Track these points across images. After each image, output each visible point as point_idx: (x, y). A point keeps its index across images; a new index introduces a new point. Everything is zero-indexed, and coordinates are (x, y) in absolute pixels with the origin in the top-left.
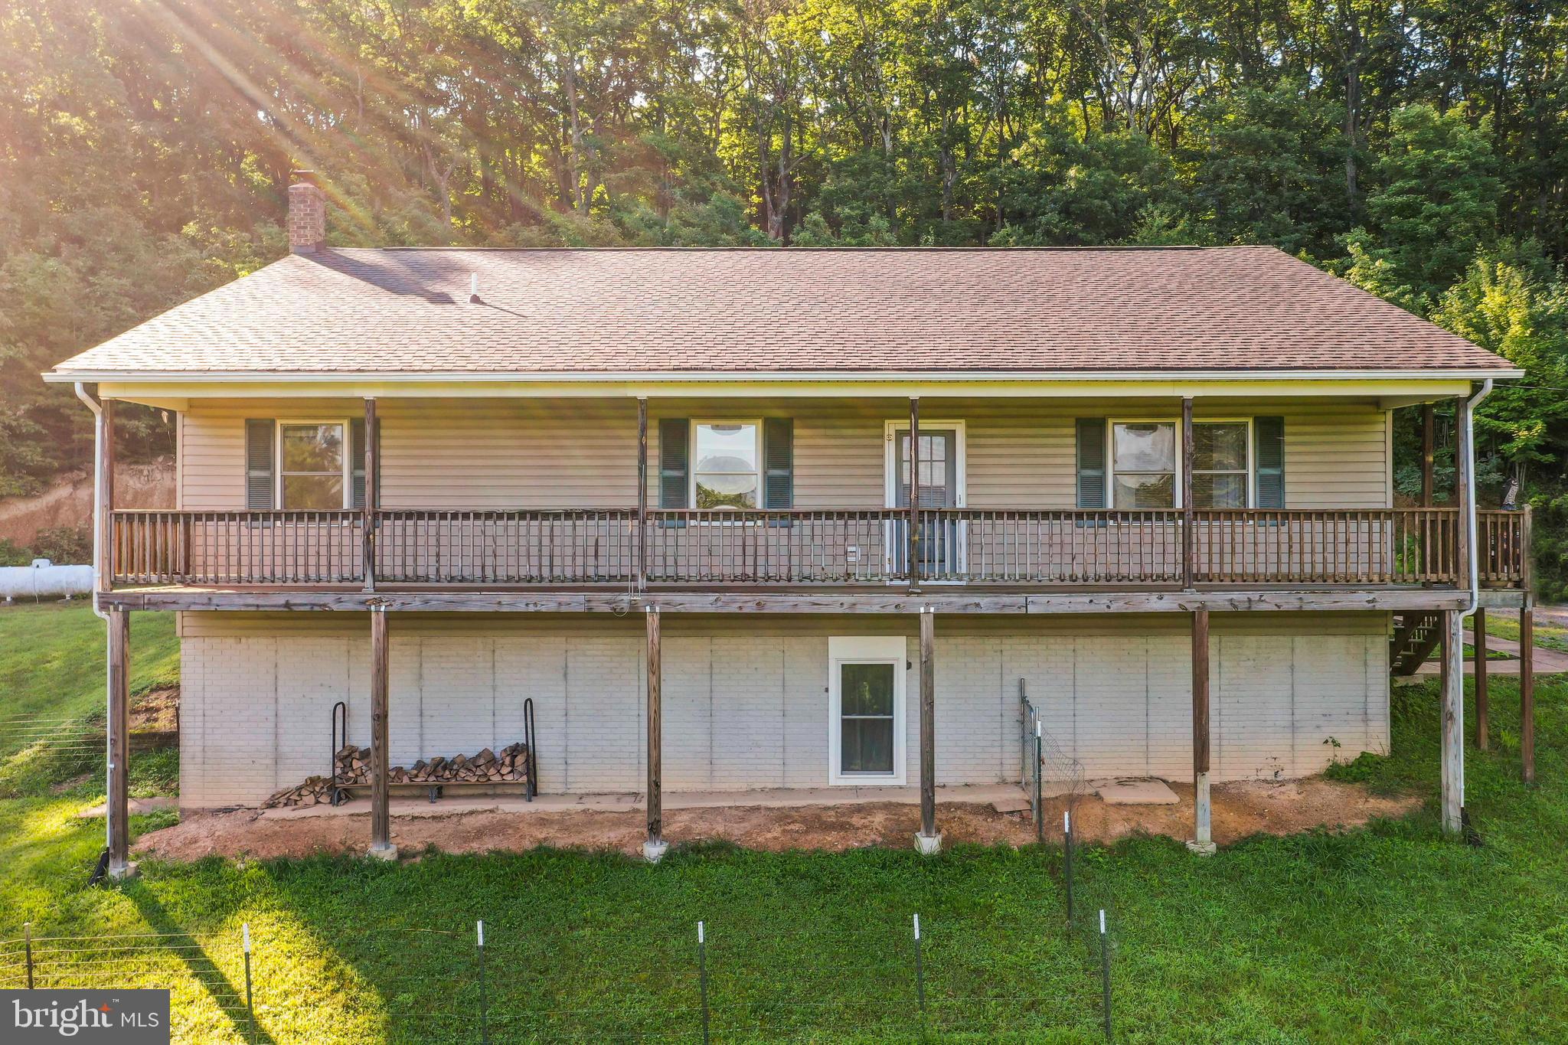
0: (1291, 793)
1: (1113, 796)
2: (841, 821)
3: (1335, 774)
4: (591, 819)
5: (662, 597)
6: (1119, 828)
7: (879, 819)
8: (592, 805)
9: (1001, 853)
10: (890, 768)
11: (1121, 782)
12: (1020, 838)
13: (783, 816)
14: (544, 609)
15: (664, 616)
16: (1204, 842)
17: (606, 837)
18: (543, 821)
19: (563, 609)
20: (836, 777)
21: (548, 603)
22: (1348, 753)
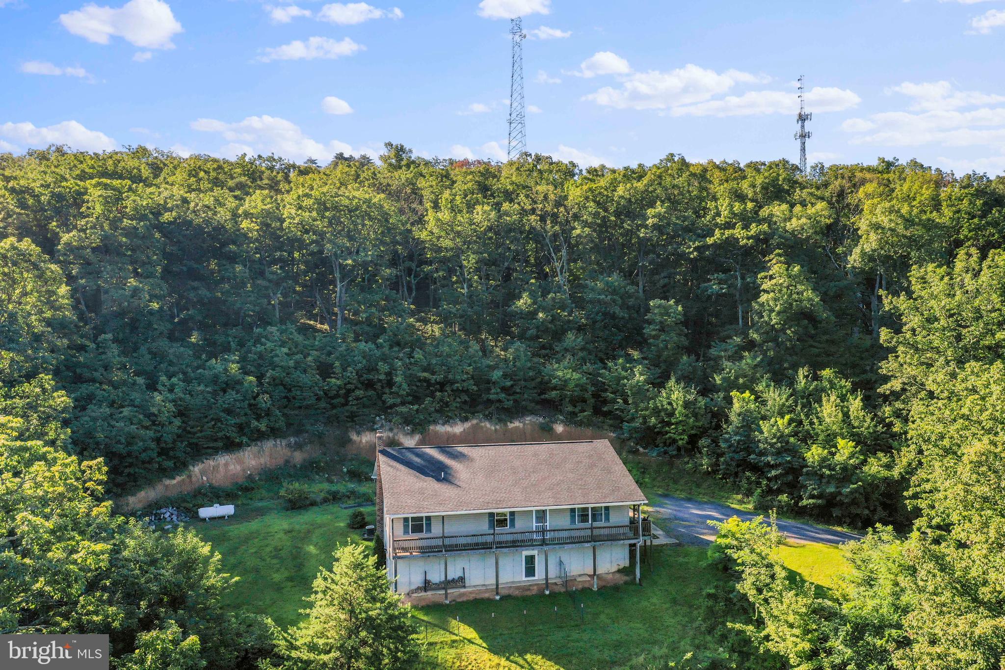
0: (611, 576)
1: (579, 579)
2: (527, 588)
3: (619, 571)
4: (480, 592)
6: (580, 587)
7: (535, 587)
8: (478, 588)
9: (560, 593)
10: (534, 576)
11: (580, 575)
12: (563, 590)
13: (518, 588)
16: (595, 588)
17: (486, 595)
18: (471, 593)
20: (524, 579)
22: (621, 567)
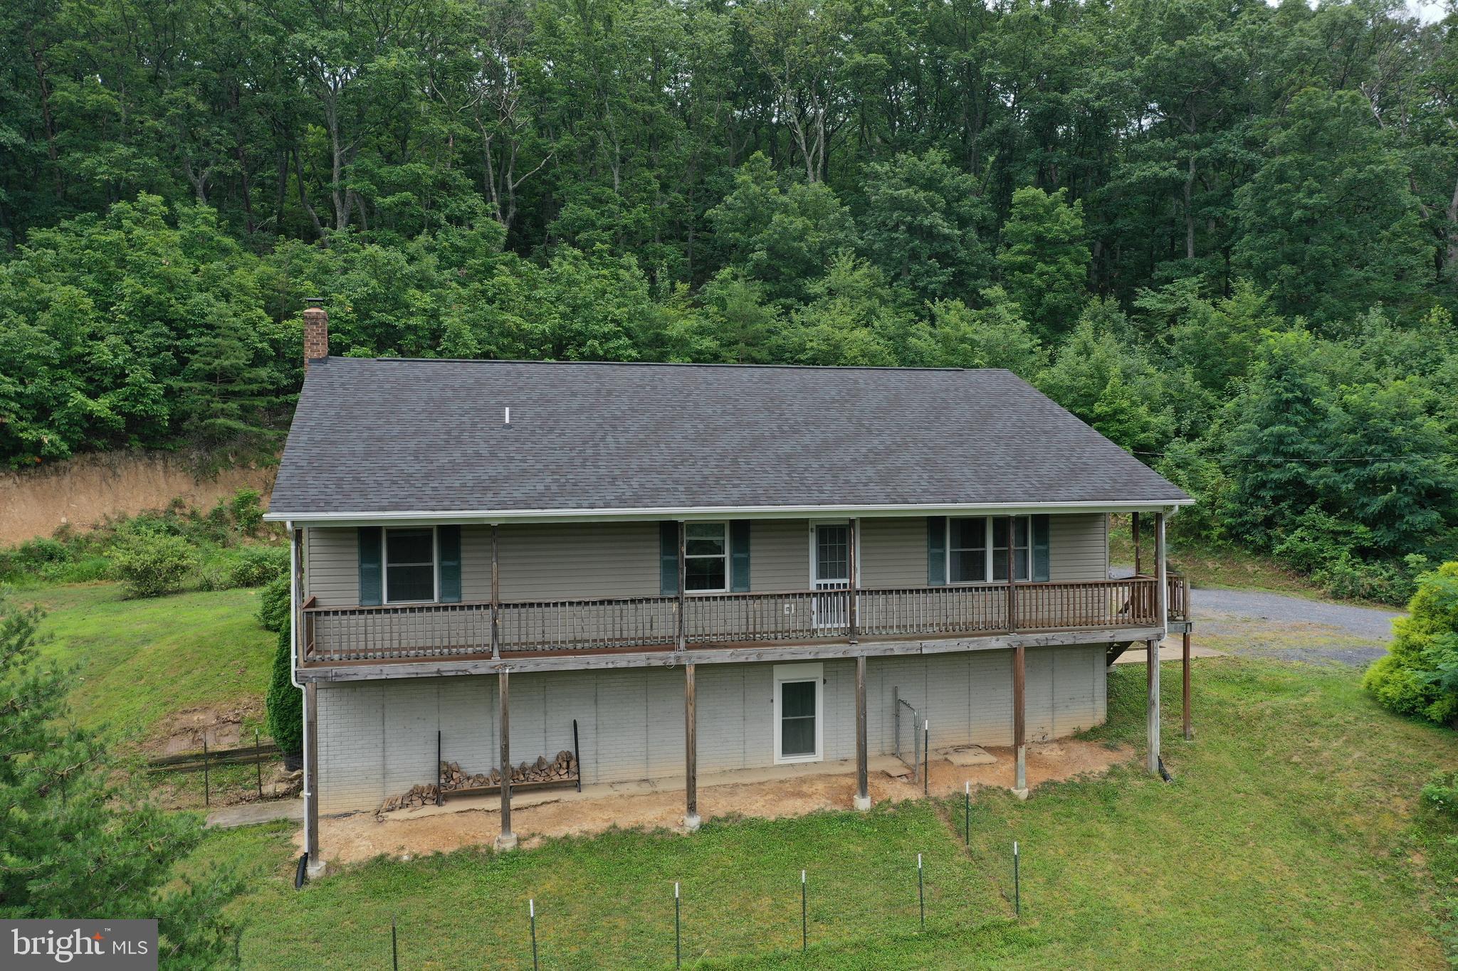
0: (1055, 750)
1: (957, 761)
2: (792, 791)
4: (630, 801)
5: (696, 653)
6: (970, 784)
7: (820, 787)
9: (911, 805)
10: (813, 750)
12: (914, 794)
13: (760, 789)
14: (618, 666)
15: (698, 667)
16: (1022, 790)
17: (651, 814)
18: (597, 807)
19: (632, 665)
20: (778, 757)
21: (621, 661)
22: (1086, 723)
